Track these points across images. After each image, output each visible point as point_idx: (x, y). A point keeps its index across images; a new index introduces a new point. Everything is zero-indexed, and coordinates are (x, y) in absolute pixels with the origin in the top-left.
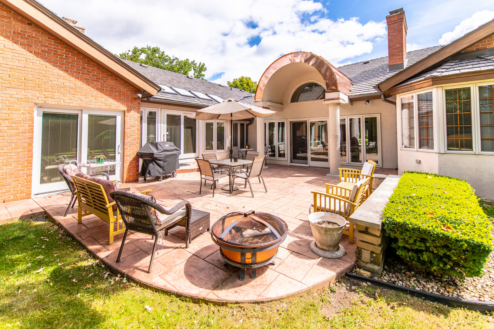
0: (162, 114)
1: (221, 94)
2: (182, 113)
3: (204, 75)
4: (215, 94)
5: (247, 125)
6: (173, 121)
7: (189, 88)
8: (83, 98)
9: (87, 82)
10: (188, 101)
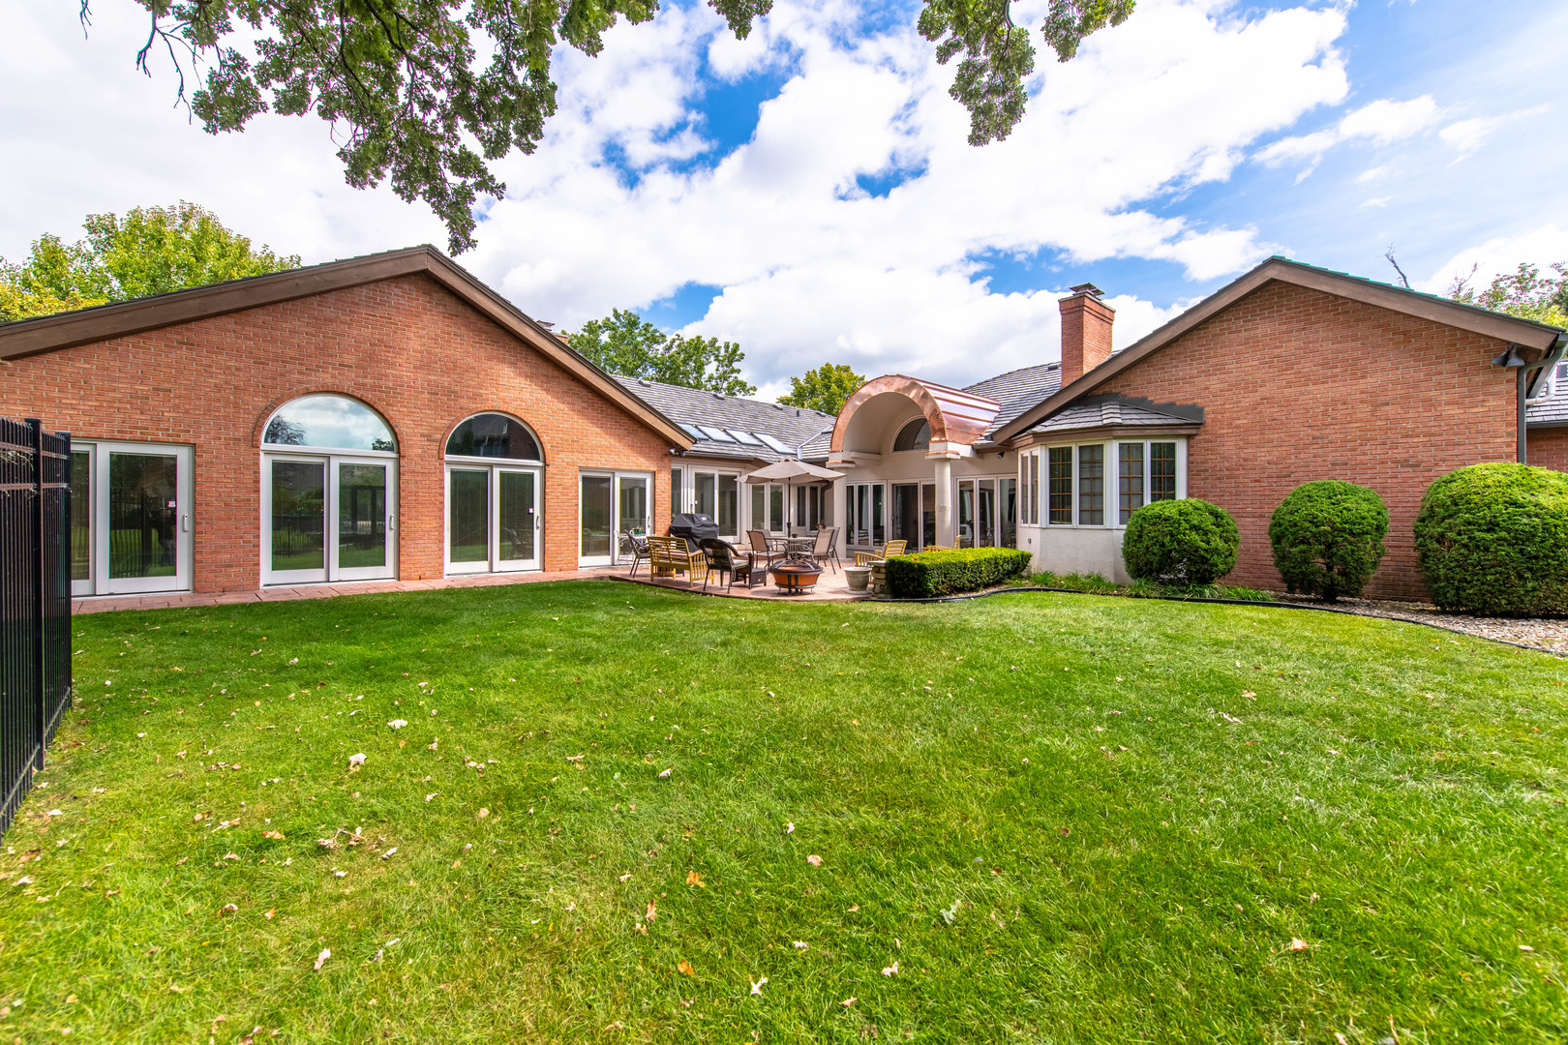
0: (689, 475)
1: (778, 428)
2: (716, 471)
3: (739, 371)
4: (767, 430)
5: (823, 490)
6: (702, 481)
7: (722, 424)
8: (616, 458)
9: (620, 438)
10: (725, 450)
